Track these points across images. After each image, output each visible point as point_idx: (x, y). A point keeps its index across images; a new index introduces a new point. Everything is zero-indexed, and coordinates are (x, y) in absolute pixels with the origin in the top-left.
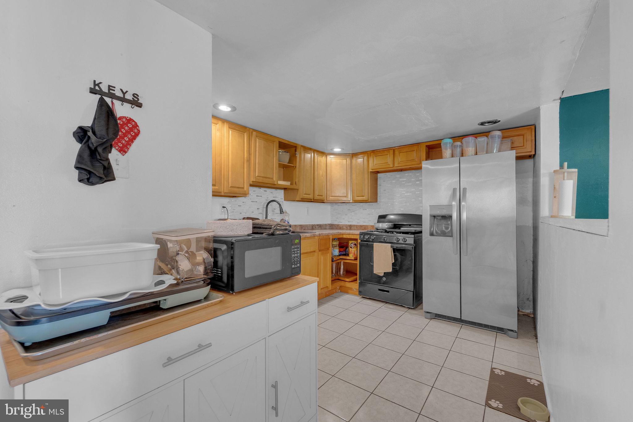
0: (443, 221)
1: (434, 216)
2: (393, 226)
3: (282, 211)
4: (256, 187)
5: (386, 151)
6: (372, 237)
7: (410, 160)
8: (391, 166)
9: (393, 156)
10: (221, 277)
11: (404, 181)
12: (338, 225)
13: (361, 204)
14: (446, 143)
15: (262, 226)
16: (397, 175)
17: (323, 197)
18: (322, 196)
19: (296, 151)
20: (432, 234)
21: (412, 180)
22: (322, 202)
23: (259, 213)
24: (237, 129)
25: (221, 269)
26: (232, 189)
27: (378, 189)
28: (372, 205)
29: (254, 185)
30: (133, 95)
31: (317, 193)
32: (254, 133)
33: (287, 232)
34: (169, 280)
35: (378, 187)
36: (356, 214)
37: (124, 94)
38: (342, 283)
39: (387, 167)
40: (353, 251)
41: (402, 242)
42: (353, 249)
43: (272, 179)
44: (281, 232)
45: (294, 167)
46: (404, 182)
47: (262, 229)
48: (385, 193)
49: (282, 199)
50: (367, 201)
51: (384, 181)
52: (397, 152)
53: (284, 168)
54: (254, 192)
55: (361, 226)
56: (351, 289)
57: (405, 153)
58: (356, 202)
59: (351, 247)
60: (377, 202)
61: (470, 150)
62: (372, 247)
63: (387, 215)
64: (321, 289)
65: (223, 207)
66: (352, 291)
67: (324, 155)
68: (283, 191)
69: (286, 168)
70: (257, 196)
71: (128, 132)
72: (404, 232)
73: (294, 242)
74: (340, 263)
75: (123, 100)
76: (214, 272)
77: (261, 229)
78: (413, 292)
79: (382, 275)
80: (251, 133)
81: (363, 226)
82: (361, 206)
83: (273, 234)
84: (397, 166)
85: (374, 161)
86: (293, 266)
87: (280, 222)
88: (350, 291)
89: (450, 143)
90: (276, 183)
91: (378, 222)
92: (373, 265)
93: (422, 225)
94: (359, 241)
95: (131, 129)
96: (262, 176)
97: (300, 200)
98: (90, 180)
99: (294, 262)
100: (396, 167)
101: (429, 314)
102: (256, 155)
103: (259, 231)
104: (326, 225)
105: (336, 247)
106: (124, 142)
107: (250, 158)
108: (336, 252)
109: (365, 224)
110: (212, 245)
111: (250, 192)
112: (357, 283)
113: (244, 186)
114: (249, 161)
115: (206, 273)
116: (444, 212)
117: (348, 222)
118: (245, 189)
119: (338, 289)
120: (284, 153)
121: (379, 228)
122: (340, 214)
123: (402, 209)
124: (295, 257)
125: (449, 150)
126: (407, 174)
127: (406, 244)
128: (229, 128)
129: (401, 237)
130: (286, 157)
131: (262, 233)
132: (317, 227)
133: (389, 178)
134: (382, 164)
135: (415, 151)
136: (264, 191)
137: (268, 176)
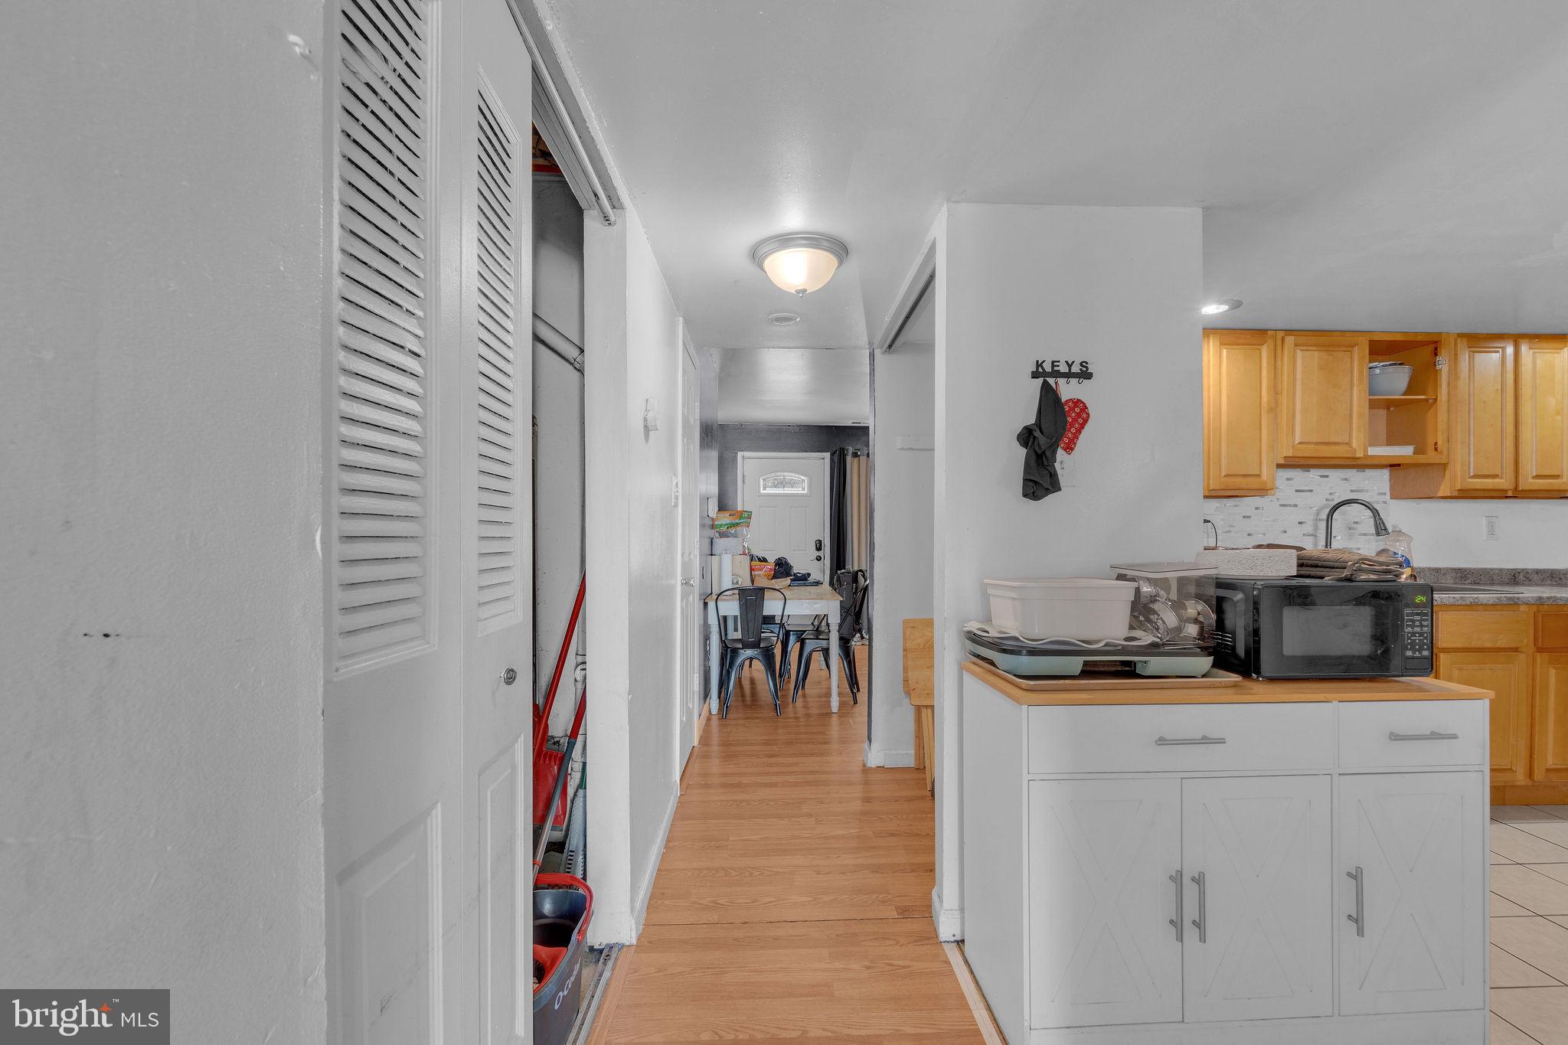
3: (1381, 529)
4: (1295, 468)
10: (1234, 648)
15: (1320, 563)
17: (1563, 481)
18: (1558, 476)
19: (1436, 355)
23: (1304, 535)
24: (1241, 341)
25: (1234, 633)
26: (1230, 480)
29: (1290, 464)
30: (1081, 364)
31: (1530, 470)
32: (1290, 340)
33: (1390, 576)
34: (1146, 638)
37: (1070, 366)
43: (1348, 444)
44: (1373, 577)
45: (1431, 402)
47: (1322, 569)
49: (1385, 494)
53: (1388, 409)
54: (1288, 482)
65: (1206, 521)
68: (1385, 473)
69: (1395, 407)
70: (1297, 491)
71: (1075, 420)
73: (1414, 599)
75: (1068, 375)
76: (1219, 639)
77: (1318, 569)
80: (1279, 343)
83: (1349, 579)
86: (1409, 653)
87: (1377, 555)
90: (1360, 454)
95: (1079, 415)
96: (1314, 441)
97: (1453, 493)
98: (1035, 495)
99: (1413, 644)
102: (1294, 393)
103: (1313, 573)
106: (1070, 435)
107: (1276, 403)
110: (1212, 591)
111: (1278, 483)
113: (1261, 471)
114: (1274, 409)
115: (1202, 635)
118: (1264, 477)
120: (1391, 369)
124: (1413, 634)
128: (1221, 344)
130: (1396, 379)
131: (1322, 578)
136: (1321, 476)
137: (1332, 440)
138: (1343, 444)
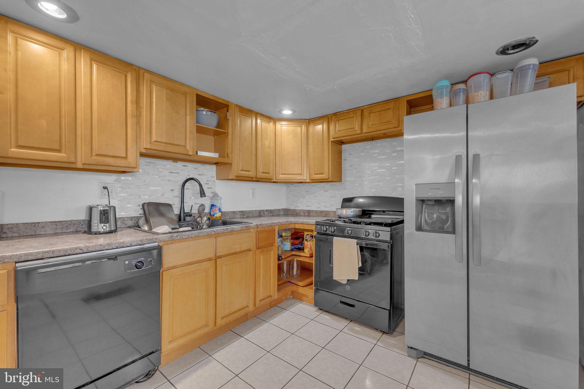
0: (436, 208)
1: (423, 201)
2: (361, 213)
5: (351, 113)
6: (332, 228)
7: (385, 123)
8: (359, 132)
9: (361, 119)
11: (376, 153)
12: (294, 210)
13: (322, 184)
14: (442, 88)
16: (367, 145)
17: (271, 175)
18: (269, 173)
19: (227, 111)
20: (419, 228)
21: (387, 151)
22: (269, 181)
23: (174, 196)
26: (100, 158)
27: (342, 165)
28: (335, 185)
29: (151, 154)
31: (261, 169)
35: (342, 162)
36: (316, 197)
38: (294, 288)
39: (353, 134)
40: (310, 245)
41: (373, 238)
42: (309, 243)
43: (185, 146)
45: (227, 134)
46: (377, 155)
48: (351, 170)
49: (214, 177)
50: (327, 180)
51: (351, 154)
52: (366, 113)
53: (208, 134)
55: (322, 212)
56: (306, 296)
57: (378, 113)
58: (314, 181)
59: (307, 240)
60: (341, 181)
61: (483, 95)
62: (331, 243)
63: (353, 198)
64: (261, 300)
65: (105, 188)
66: (307, 299)
67: (272, 121)
68: (214, 167)
70: (170, 172)
72: (376, 223)
74: (292, 261)
78: (390, 311)
79: (345, 282)
80: (141, 75)
81: (324, 211)
82: (321, 187)
84: (366, 131)
85: (336, 127)
88: (304, 298)
89: (447, 87)
90: (193, 154)
91: (343, 207)
92: (333, 267)
93: (403, 212)
94: (315, 233)
96: (164, 141)
97: (235, 178)
100: (365, 133)
101: (414, 352)
102: (151, 109)
104: (279, 210)
105: (288, 239)
108: (288, 246)
109: (326, 209)
112: (313, 290)
113: (126, 155)
116: (441, 194)
117: (306, 206)
118: (129, 159)
119: (289, 295)
120: (207, 113)
121: (342, 216)
122: (297, 197)
123: (373, 190)
125: (445, 98)
126: (379, 144)
127: (380, 241)
129: (372, 229)
132: (266, 213)
133: (357, 150)
134: (346, 130)
135: (391, 109)
136: (183, 166)
137: (175, 143)
138: (182, 146)
